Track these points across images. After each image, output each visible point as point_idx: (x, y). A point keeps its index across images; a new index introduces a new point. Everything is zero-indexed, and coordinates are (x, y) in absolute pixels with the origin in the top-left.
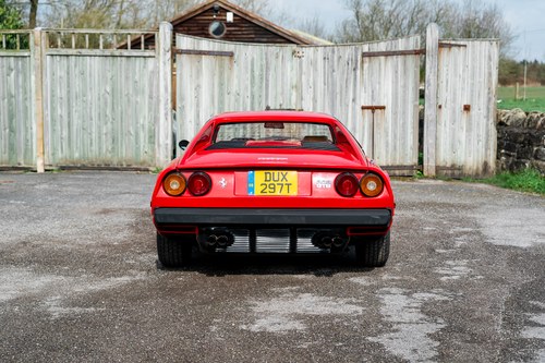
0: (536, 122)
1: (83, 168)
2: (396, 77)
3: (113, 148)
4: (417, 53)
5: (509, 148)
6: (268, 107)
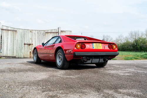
6: (25, 43)
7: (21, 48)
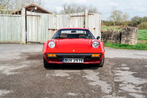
0: (110, 32)
1: (4, 43)
2: (79, 21)
3: (11, 38)
4: (83, 16)
5: (104, 38)
6: (49, 29)
7: (45, 34)
